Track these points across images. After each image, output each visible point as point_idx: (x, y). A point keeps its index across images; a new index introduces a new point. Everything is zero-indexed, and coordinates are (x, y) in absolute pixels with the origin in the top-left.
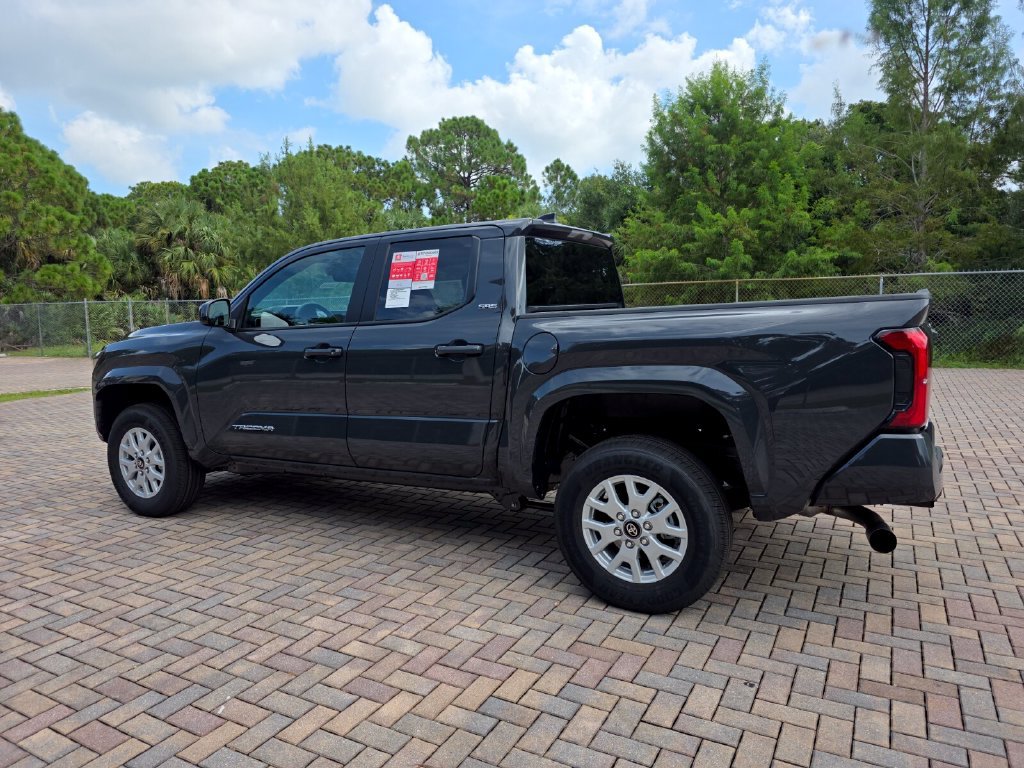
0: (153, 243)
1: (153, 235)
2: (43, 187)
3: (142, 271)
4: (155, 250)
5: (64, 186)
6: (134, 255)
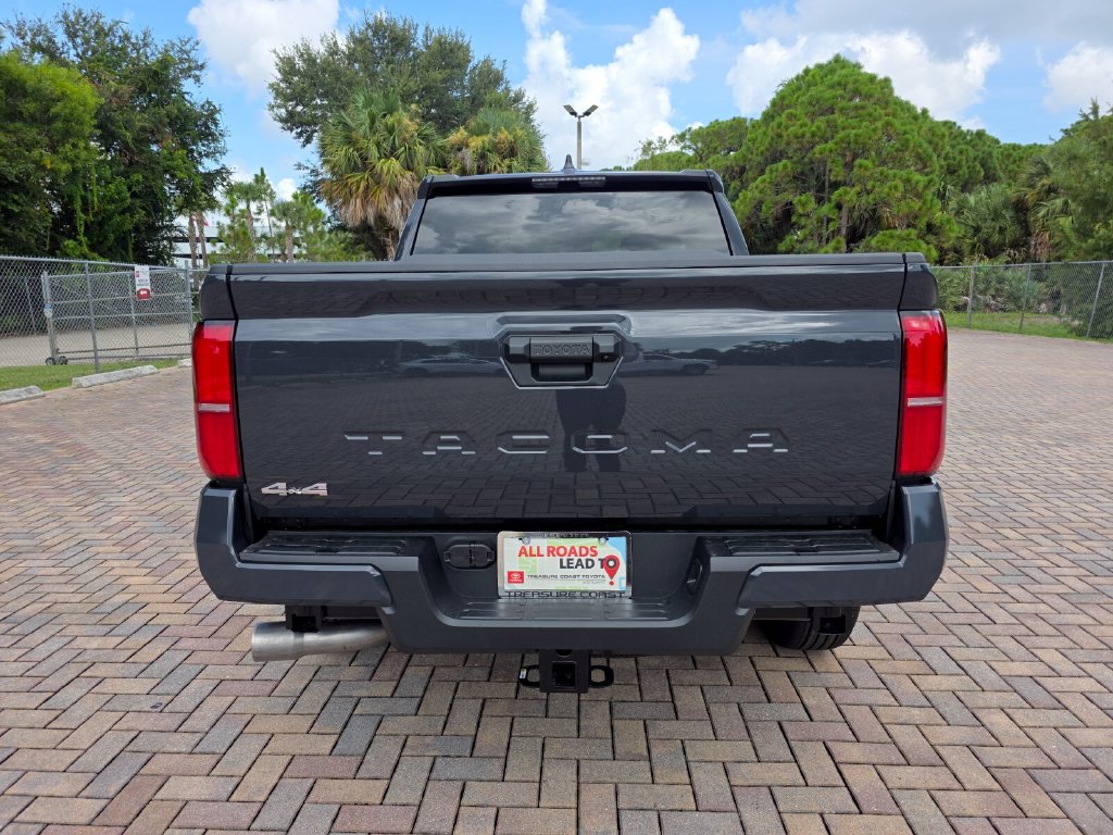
0: (1030, 196)
1: (1032, 186)
2: (897, 150)
3: (1013, 231)
4: (1030, 204)
5: (920, 146)
6: (1008, 214)
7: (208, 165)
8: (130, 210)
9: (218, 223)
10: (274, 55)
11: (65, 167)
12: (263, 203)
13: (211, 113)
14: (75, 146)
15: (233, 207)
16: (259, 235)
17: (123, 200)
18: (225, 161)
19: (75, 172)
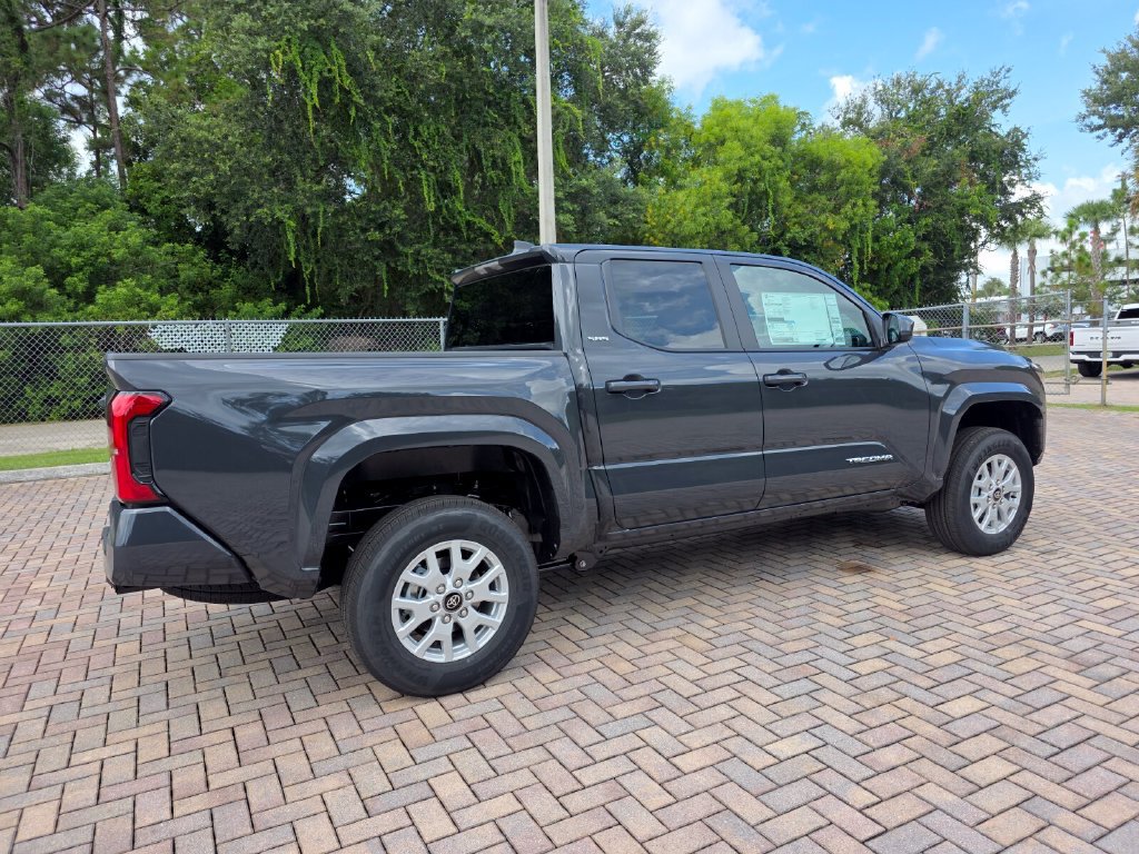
7: (1019, 193)
8: (917, 253)
9: (1052, 252)
10: (1105, 55)
11: (845, 225)
12: (1121, 220)
13: (1016, 141)
14: (855, 205)
15: (1071, 233)
16: (1112, 259)
17: (908, 246)
18: (1037, 187)
19: (853, 227)
